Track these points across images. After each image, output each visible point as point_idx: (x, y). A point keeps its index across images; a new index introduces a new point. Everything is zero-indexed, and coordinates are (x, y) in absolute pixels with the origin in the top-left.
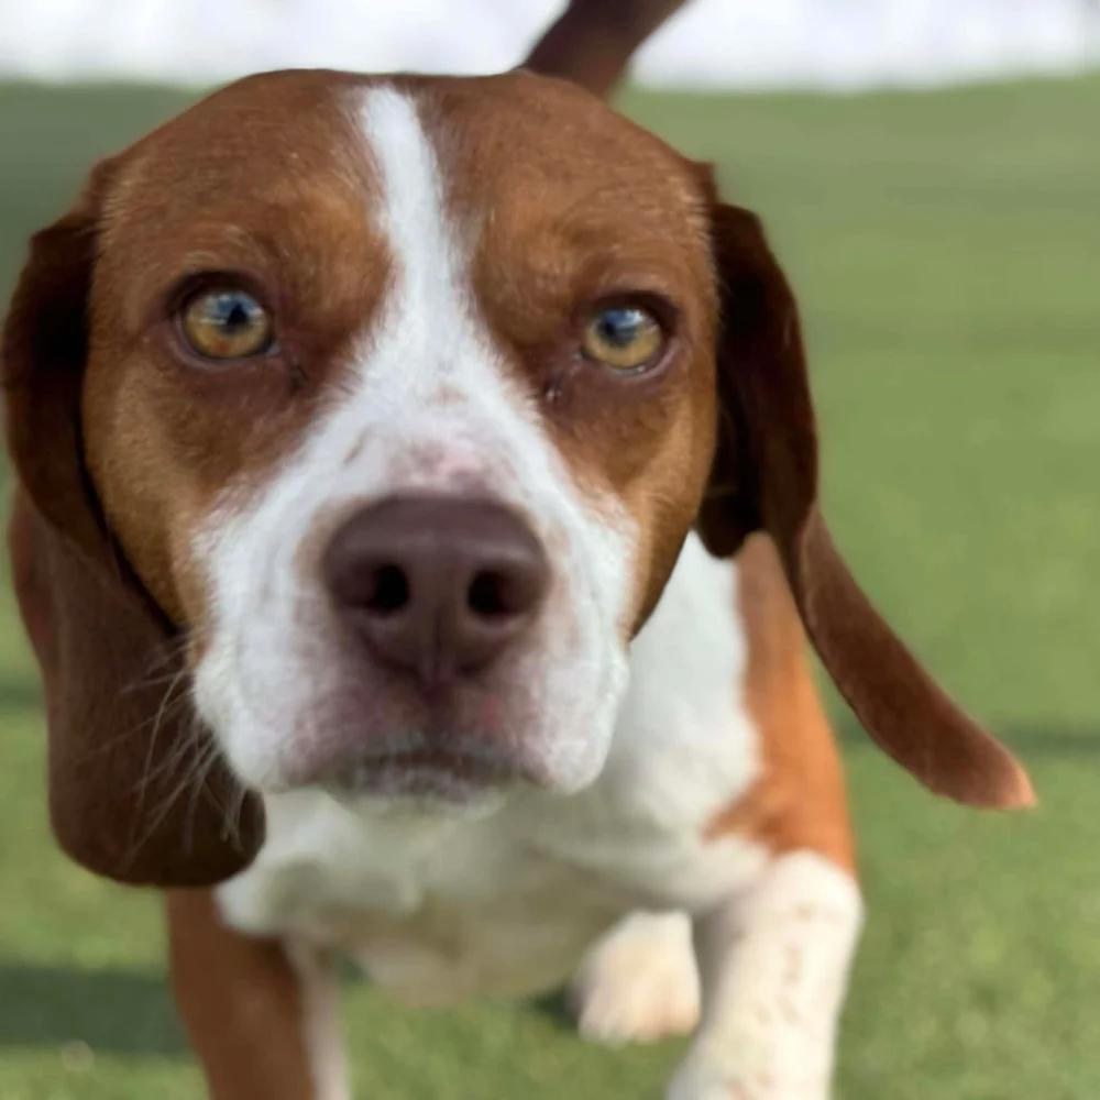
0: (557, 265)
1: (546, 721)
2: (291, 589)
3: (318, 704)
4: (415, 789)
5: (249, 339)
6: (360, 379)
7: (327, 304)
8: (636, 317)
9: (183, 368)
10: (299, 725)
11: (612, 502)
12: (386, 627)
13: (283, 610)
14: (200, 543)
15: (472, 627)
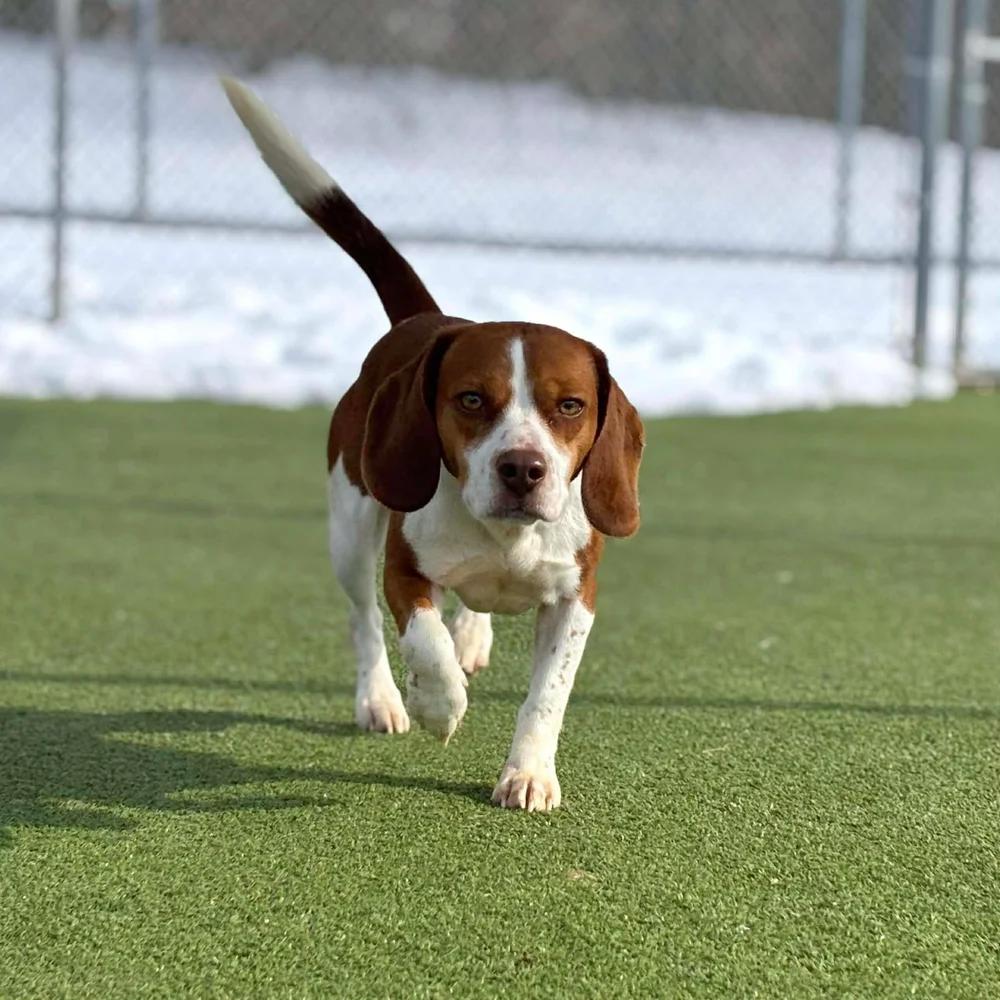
0: (554, 390)
2: (489, 470)
3: (495, 497)
4: (516, 517)
7: (497, 402)
10: (490, 503)
11: (565, 447)
12: (511, 480)
13: (487, 476)
14: (465, 455)
15: (530, 480)
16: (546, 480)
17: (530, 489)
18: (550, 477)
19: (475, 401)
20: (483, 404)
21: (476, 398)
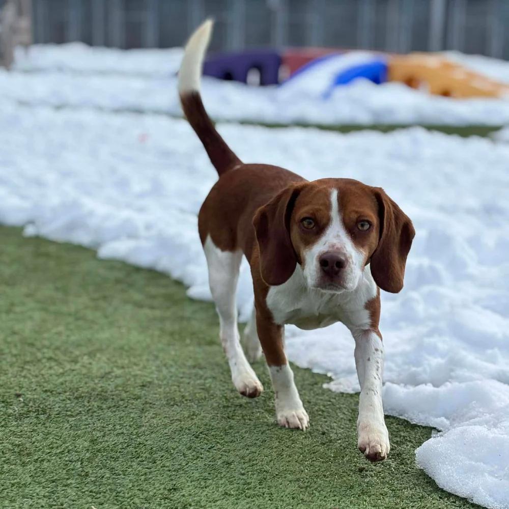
0: (354, 216)
1: (347, 282)
3: (318, 278)
5: (312, 226)
6: (326, 233)
7: (322, 223)
8: (367, 223)
9: (303, 230)
12: (326, 268)
14: (304, 253)
15: (337, 269)
16: (347, 269)
17: (337, 273)
18: (349, 266)
19: (310, 223)
20: (314, 226)
21: (311, 221)
